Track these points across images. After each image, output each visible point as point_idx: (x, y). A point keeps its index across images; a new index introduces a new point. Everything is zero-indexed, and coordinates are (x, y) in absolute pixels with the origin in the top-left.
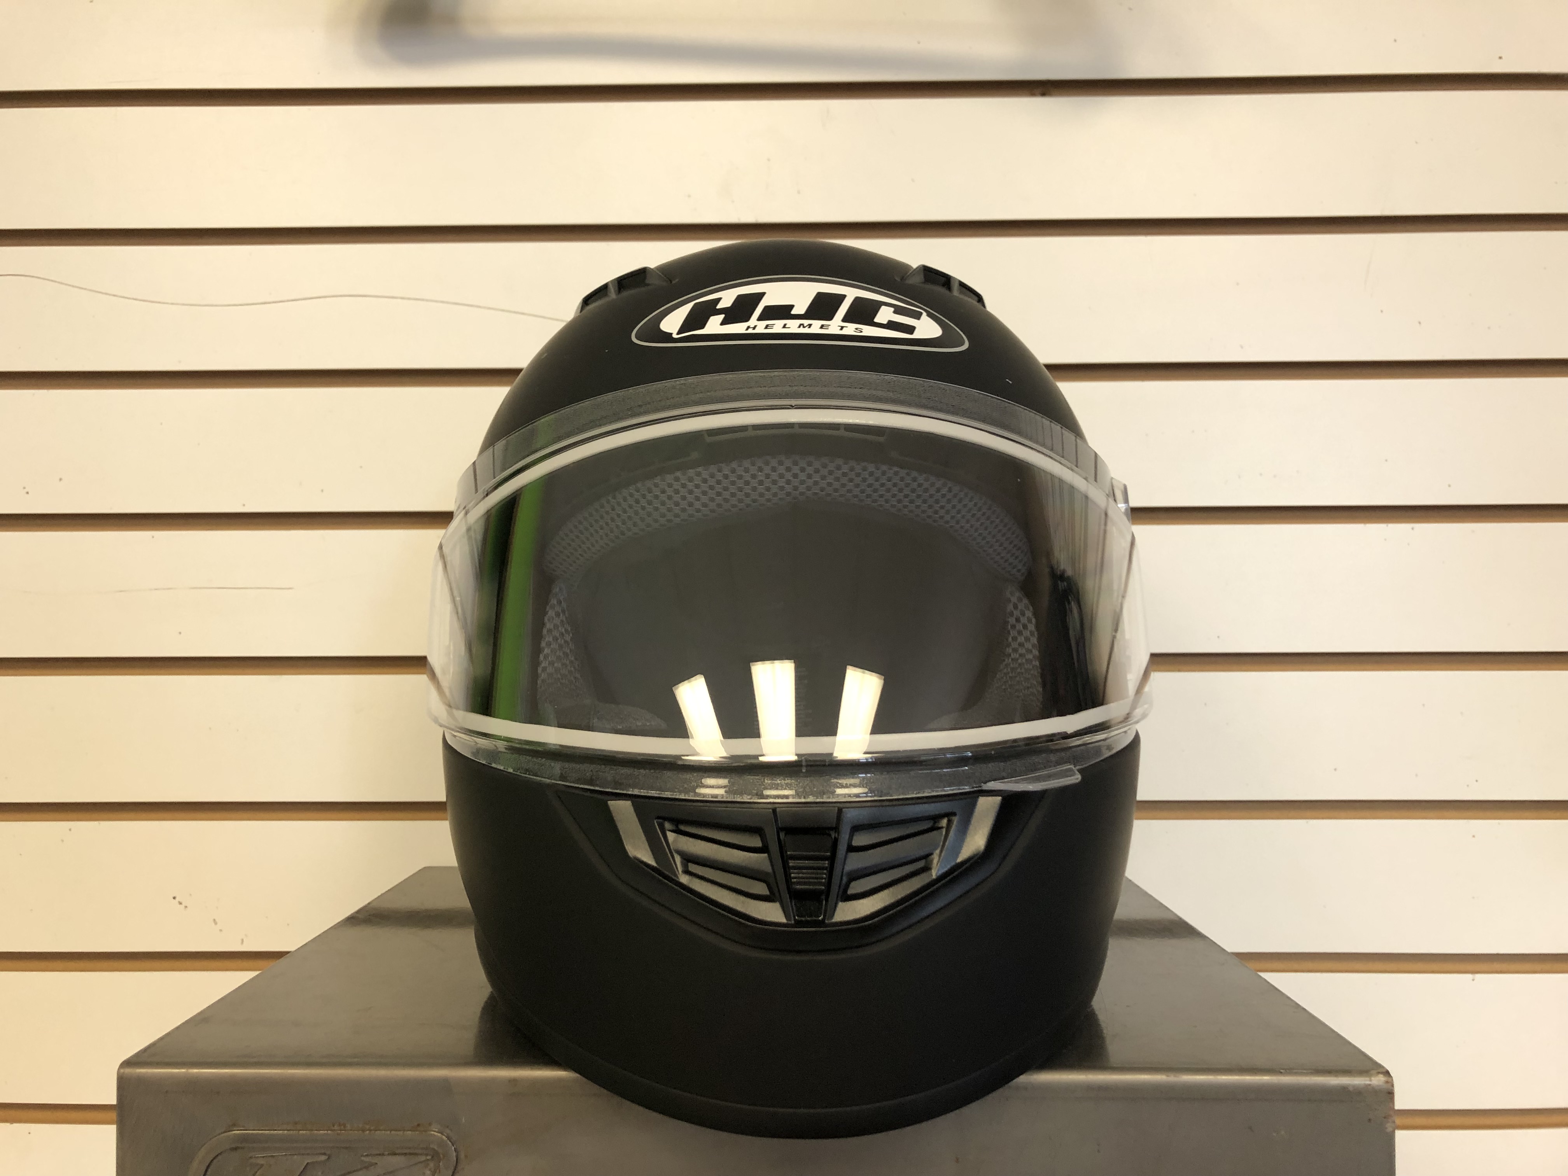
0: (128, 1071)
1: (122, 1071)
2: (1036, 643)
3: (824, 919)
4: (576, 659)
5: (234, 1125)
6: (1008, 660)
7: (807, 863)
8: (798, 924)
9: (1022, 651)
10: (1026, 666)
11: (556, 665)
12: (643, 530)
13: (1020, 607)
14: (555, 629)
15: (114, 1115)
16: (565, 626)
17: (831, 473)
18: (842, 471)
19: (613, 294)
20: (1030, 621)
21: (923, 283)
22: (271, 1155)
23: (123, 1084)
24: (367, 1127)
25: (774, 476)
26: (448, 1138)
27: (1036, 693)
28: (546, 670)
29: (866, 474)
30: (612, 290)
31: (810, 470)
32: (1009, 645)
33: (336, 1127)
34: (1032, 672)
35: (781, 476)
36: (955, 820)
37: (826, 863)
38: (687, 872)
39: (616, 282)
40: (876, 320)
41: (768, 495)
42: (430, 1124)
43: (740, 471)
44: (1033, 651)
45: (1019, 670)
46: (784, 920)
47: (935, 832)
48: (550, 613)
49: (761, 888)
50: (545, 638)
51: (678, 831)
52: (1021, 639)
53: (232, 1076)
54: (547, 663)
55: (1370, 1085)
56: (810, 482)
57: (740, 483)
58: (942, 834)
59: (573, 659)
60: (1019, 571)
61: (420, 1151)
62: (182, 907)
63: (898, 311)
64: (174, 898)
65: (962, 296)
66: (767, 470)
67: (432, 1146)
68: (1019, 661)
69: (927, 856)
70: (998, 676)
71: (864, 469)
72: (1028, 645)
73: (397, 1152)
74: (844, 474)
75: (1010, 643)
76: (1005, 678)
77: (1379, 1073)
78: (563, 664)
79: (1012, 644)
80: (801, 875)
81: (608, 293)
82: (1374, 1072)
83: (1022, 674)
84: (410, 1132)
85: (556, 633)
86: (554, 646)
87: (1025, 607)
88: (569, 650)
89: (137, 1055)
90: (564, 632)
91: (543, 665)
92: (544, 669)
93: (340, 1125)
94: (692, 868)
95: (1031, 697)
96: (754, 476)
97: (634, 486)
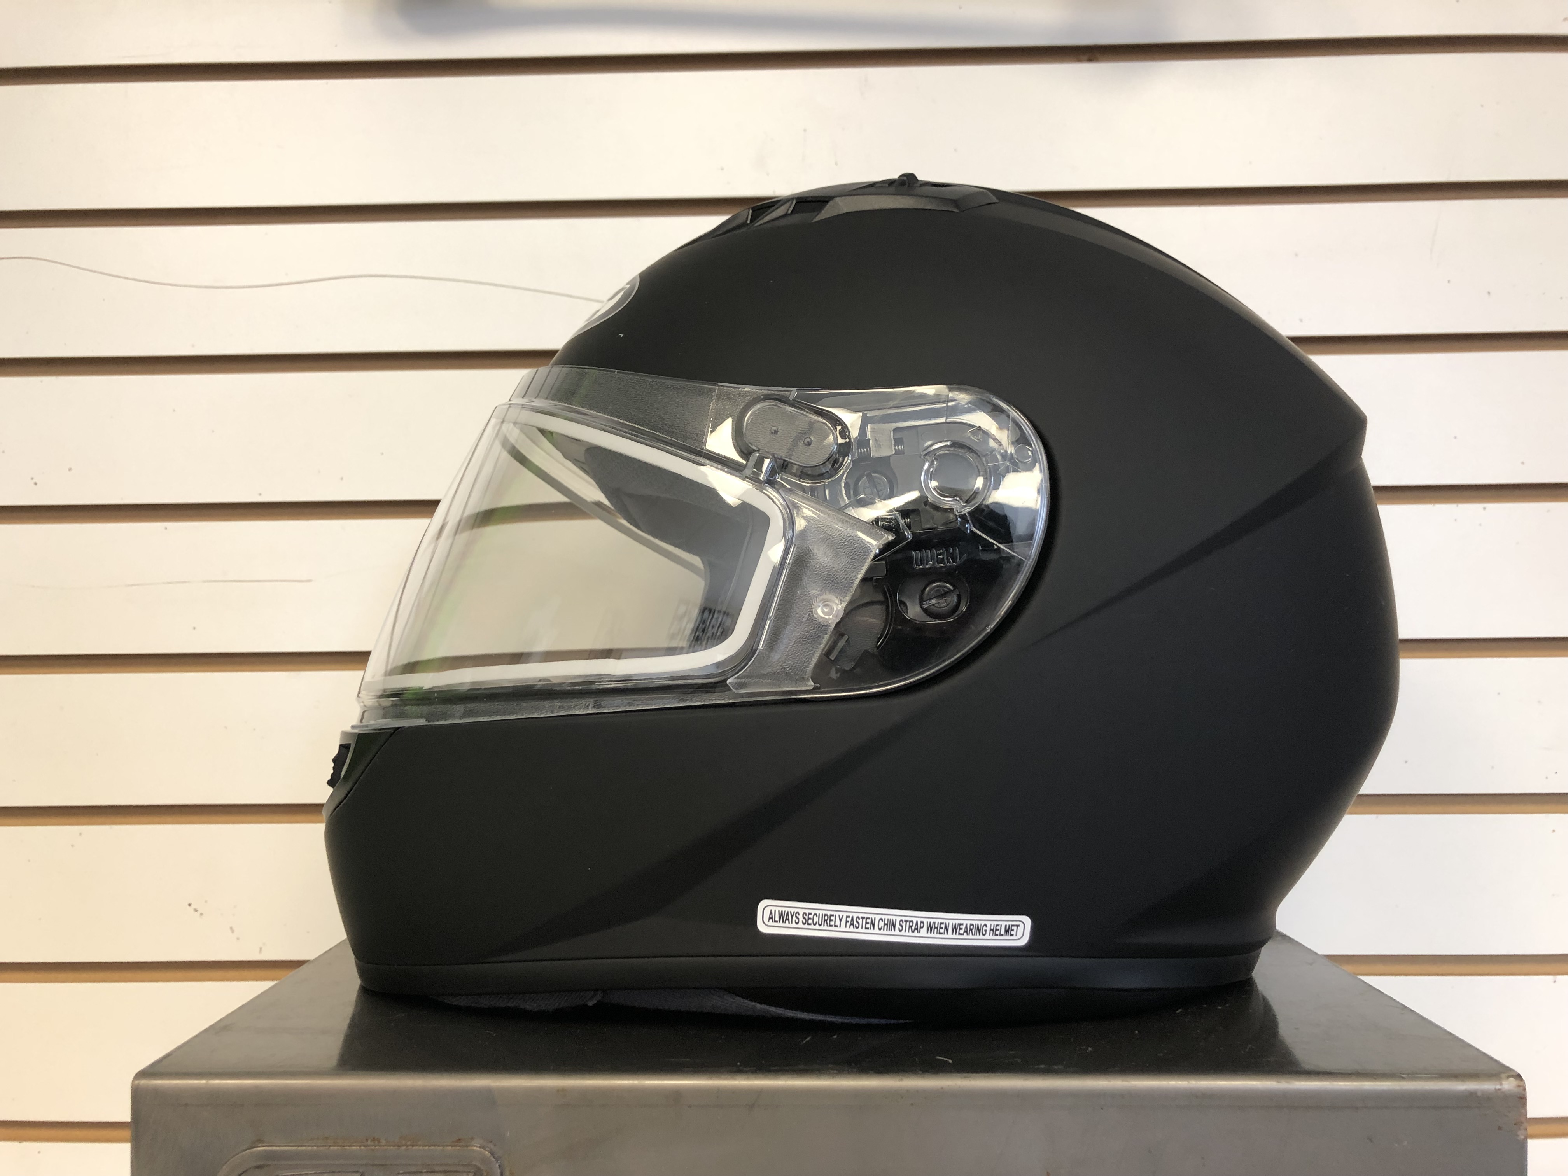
0: (143, 1082)
1: (137, 1082)
5: (259, 1141)
15: (127, 1133)
22: (300, 1173)
23: (138, 1096)
24: (404, 1142)
26: (492, 1154)
33: (369, 1143)
42: (472, 1139)
53: (257, 1087)
55: (1499, 1089)
61: (461, 1169)
62: (198, 914)
64: (190, 905)
67: (474, 1163)
73: (437, 1169)
77: (1509, 1077)
82: (1503, 1075)
84: (450, 1148)
89: (153, 1065)
93: (374, 1140)
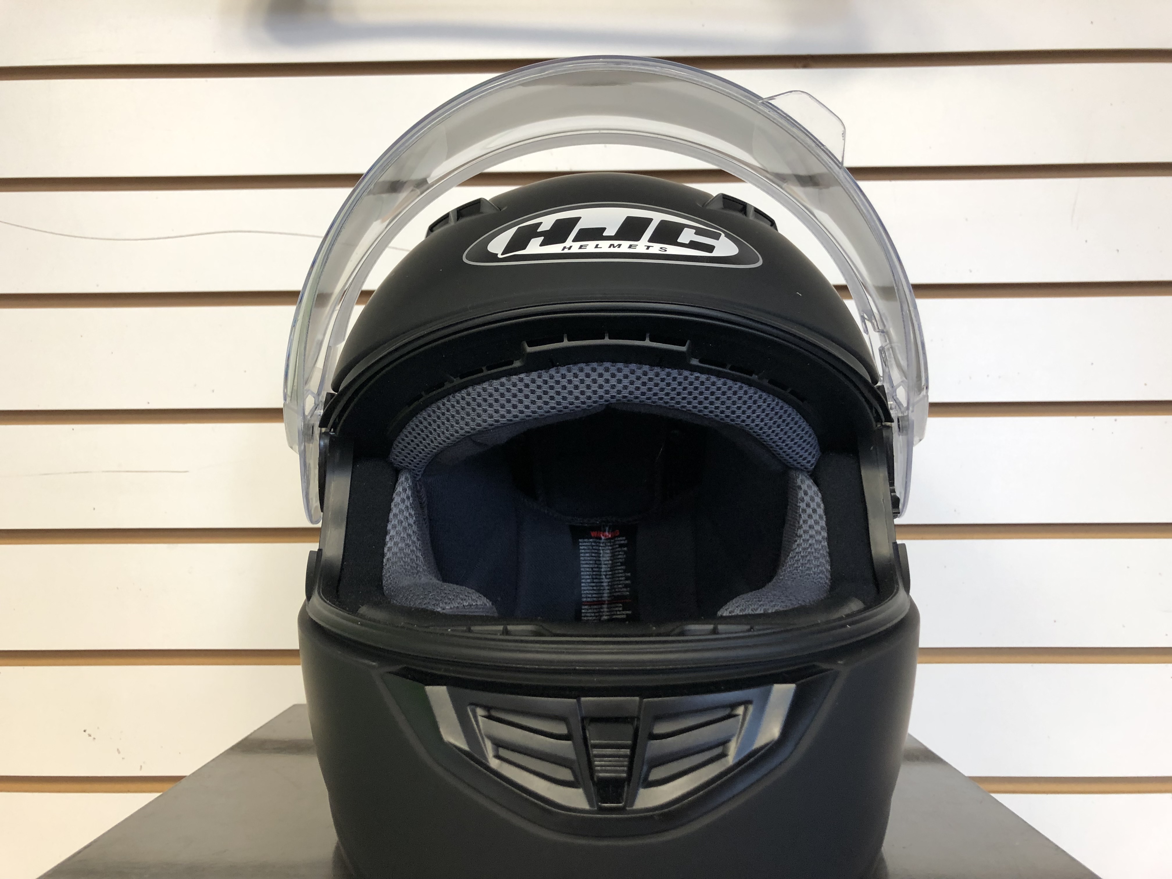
2: (824, 525)
3: (624, 807)
4: (418, 539)
6: (800, 540)
7: (609, 751)
8: (602, 810)
9: (812, 532)
10: (815, 546)
11: (400, 545)
12: (474, 429)
13: (809, 494)
14: (400, 514)
16: (409, 510)
17: (638, 378)
18: (648, 377)
19: (452, 222)
20: (819, 506)
21: (723, 209)
25: (588, 381)
27: (825, 570)
28: (391, 550)
29: (669, 380)
30: (452, 218)
31: (620, 376)
32: (800, 527)
34: (821, 552)
35: (595, 381)
36: (751, 708)
37: (628, 752)
38: (497, 757)
39: (456, 212)
40: (679, 240)
41: (583, 398)
43: (558, 377)
44: (822, 533)
45: (809, 550)
46: (586, 807)
47: (731, 720)
48: (395, 500)
49: (566, 774)
50: (391, 522)
51: (490, 717)
52: (811, 522)
54: (393, 543)
56: (620, 387)
57: (558, 388)
58: (738, 722)
59: (415, 539)
60: (809, 462)
62: (91, 738)
63: (699, 232)
64: (85, 731)
65: (757, 221)
66: (582, 376)
68: (810, 542)
69: (724, 743)
70: (790, 554)
71: (669, 375)
72: (817, 528)
74: (650, 379)
75: (802, 525)
76: (797, 557)
78: (407, 545)
79: (803, 526)
80: (603, 763)
81: (449, 222)
83: (813, 554)
85: (400, 517)
86: (399, 528)
87: (815, 494)
88: (412, 532)
90: (408, 516)
91: (389, 545)
92: (390, 549)
94: (503, 752)
95: (821, 575)
96: (570, 382)
97: (465, 391)
